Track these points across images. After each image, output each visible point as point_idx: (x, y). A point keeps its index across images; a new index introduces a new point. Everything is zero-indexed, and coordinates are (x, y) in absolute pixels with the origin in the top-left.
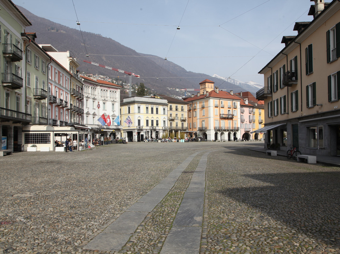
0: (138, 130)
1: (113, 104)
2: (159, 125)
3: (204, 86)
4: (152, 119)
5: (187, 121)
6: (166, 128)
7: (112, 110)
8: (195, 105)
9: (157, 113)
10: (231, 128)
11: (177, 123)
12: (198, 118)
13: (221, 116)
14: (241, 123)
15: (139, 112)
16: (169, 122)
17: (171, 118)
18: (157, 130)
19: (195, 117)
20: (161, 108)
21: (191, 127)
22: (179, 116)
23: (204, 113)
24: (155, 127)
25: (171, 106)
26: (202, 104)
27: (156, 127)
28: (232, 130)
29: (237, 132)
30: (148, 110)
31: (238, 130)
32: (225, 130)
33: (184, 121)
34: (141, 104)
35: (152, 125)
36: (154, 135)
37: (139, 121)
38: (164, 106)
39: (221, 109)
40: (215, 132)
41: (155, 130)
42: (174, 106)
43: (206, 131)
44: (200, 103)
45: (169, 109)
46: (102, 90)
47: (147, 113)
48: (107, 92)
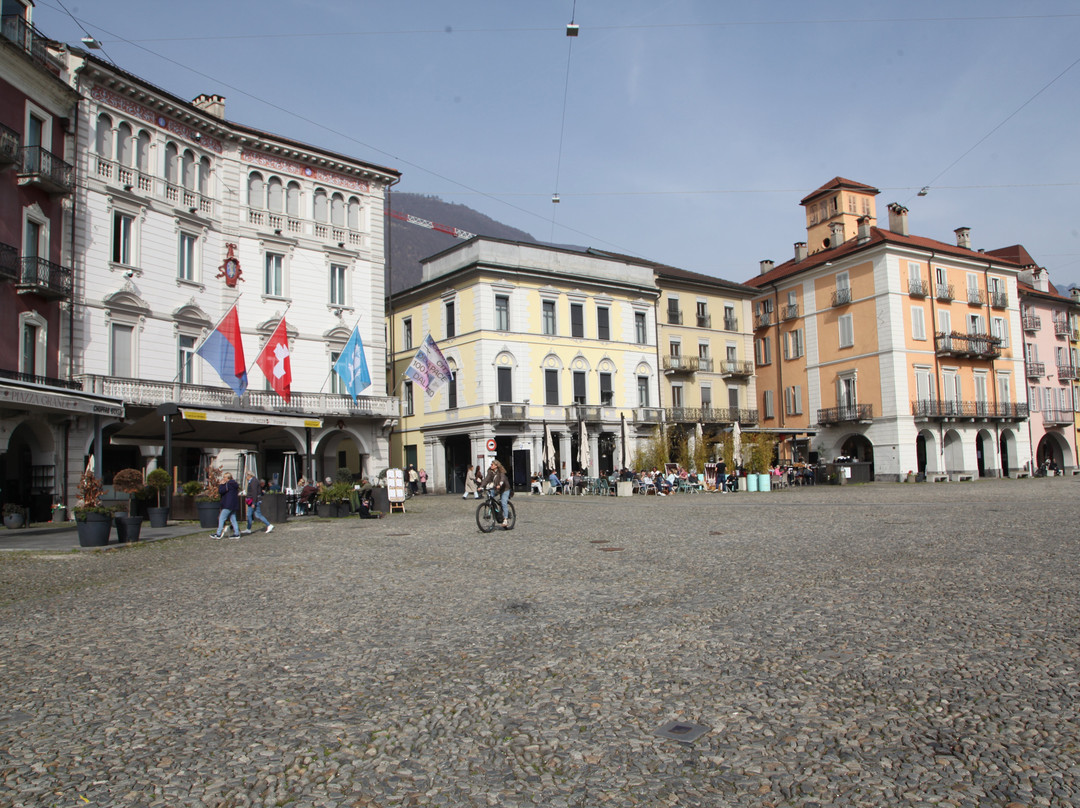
0: (501, 425)
1: (338, 272)
2: (616, 400)
3: (829, 207)
4: (580, 366)
5: (752, 381)
6: (654, 414)
7: (327, 300)
8: (793, 300)
9: (604, 332)
10: (988, 411)
11: (706, 391)
12: (810, 363)
13: (941, 343)
14: (1030, 385)
15: (504, 327)
16: (667, 387)
17: (675, 363)
18: (606, 428)
19: (797, 358)
20: (622, 311)
21: (772, 411)
22: (717, 354)
23: (847, 333)
24: (592, 412)
25: (673, 304)
26: (836, 287)
27: (598, 410)
28: (995, 421)
29: (1014, 431)
30: (553, 318)
31: (1017, 420)
32: (964, 421)
33: (740, 378)
34: (515, 284)
35: (580, 396)
36: (589, 456)
37: (504, 375)
38: (641, 300)
39: (940, 309)
40: (915, 433)
41: (593, 426)
42: (688, 302)
43: (867, 426)
44: (818, 285)
45: (664, 318)
46: (256, 175)
47: (547, 333)
48: (294, 191)
